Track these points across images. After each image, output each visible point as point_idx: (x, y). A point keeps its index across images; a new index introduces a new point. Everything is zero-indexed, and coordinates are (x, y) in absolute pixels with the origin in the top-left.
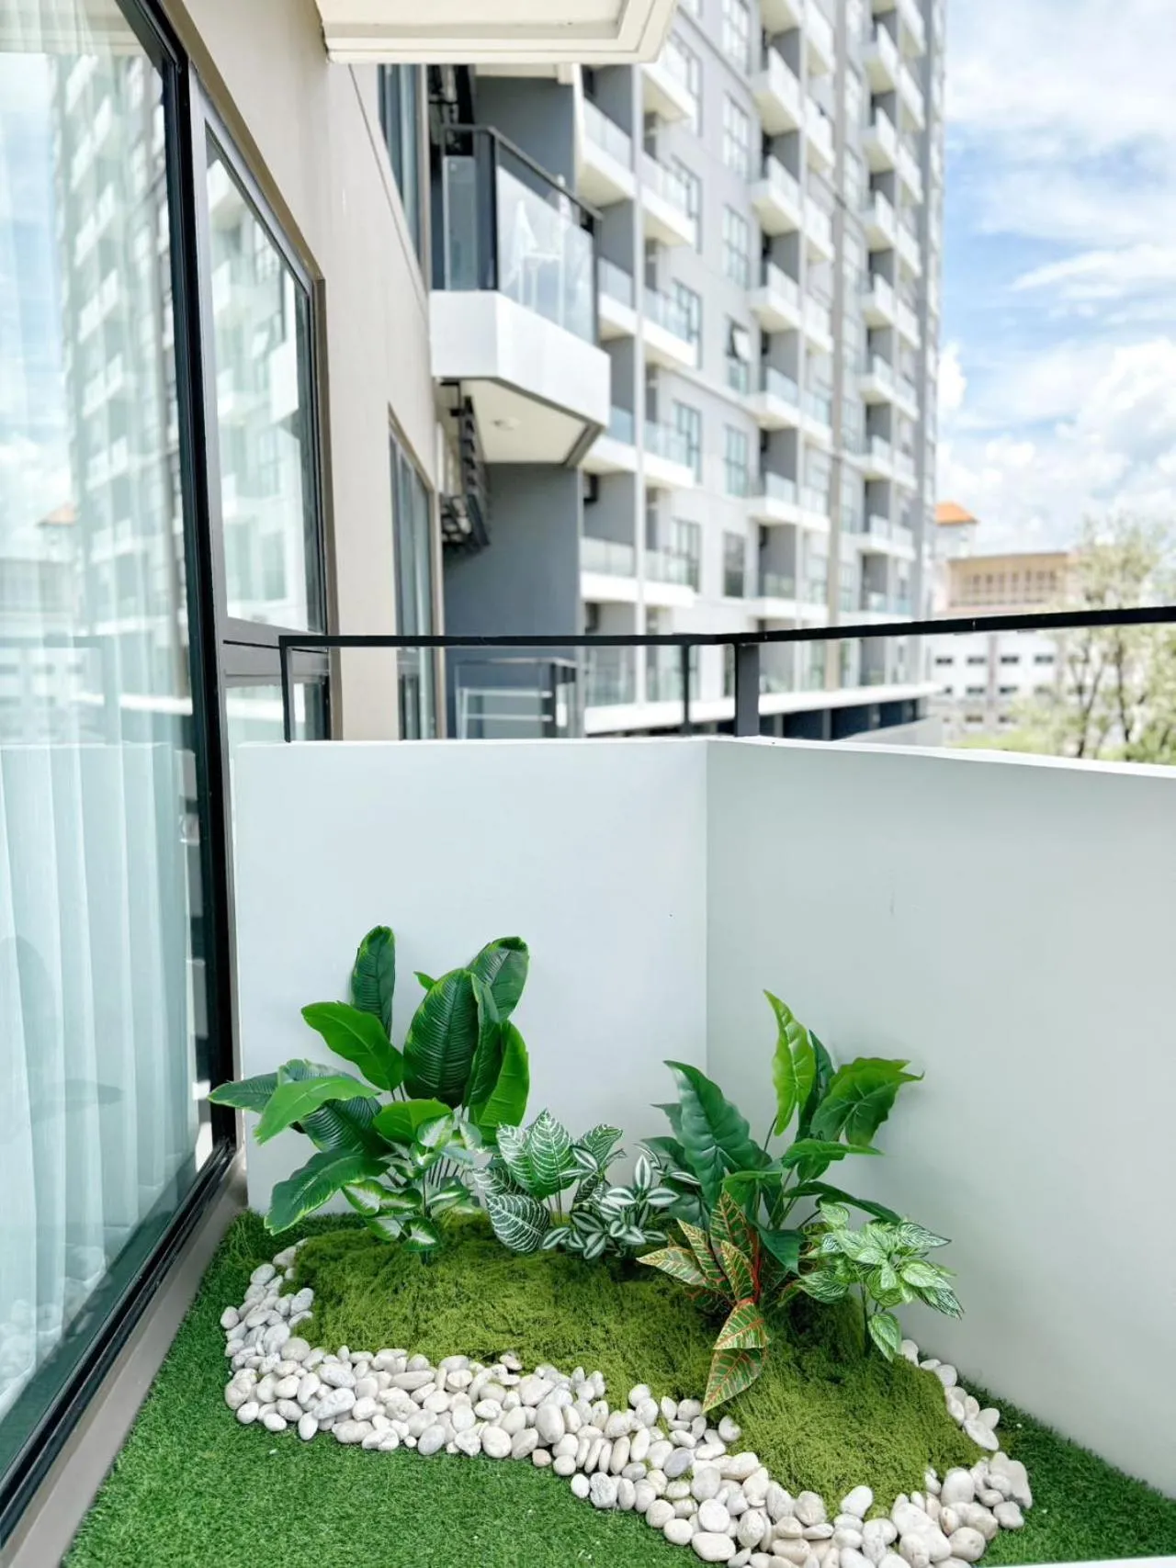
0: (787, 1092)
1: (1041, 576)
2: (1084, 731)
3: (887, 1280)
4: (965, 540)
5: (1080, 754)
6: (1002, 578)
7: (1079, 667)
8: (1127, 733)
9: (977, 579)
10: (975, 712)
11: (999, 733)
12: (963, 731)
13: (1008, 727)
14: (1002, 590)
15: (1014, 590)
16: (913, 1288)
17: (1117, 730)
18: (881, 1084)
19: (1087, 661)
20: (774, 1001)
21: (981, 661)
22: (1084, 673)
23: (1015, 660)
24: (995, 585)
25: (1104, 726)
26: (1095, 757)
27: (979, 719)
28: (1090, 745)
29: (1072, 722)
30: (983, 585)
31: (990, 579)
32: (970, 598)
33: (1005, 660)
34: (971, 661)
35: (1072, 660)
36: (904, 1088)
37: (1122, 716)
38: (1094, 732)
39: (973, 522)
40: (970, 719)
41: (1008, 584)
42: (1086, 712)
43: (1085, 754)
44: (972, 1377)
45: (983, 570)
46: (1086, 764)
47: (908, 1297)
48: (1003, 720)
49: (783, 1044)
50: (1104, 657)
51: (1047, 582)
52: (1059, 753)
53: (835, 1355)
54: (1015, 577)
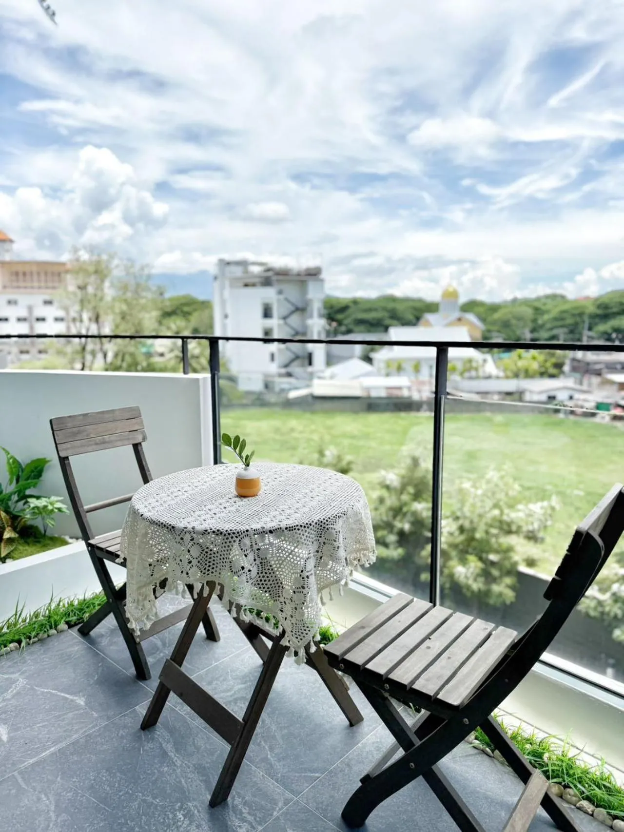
0: (11, 473)
1: (53, 274)
2: (84, 358)
3: (50, 507)
4: (8, 251)
5: (83, 369)
6: (31, 274)
7: (78, 324)
8: (105, 356)
9: (17, 274)
10: (25, 348)
11: (39, 359)
12: (19, 360)
13: (43, 356)
14: (32, 281)
15: (39, 281)
16: (56, 508)
17: (100, 356)
18: (39, 466)
19: (81, 321)
20: (4, 449)
21: (25, 320)
22: (80, 327)
23: (43, 319)
24: (28, 277)
25: (93, 354)
26: (91, 370)
27: (27, 352)
28: (87, 364)
29: (77, 352)
30: (21, 277)
31: (24, 274)
32: (15, 284)
33: (38, 319)
34: (19, 320)
35: (74, 320)
36: (47, 465)
37: (101, 349)
38: (89, 357)
39: (11, 241)
40: (22, 352)
41: (35, 277)
42: (84, 349)
43: (85, 369)
44: (73, 535)
45: (20, 269)
46: (86, 372)
47: (56, 511)
48: (40, 352)
49: (9, 460)
50: (90, 319)
51: (56, 278)
52: (73, 369)
53: (35, 537)
54: (39, 274)
